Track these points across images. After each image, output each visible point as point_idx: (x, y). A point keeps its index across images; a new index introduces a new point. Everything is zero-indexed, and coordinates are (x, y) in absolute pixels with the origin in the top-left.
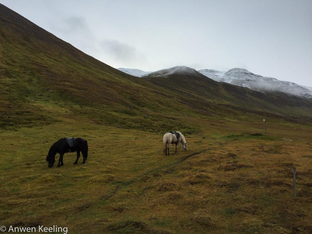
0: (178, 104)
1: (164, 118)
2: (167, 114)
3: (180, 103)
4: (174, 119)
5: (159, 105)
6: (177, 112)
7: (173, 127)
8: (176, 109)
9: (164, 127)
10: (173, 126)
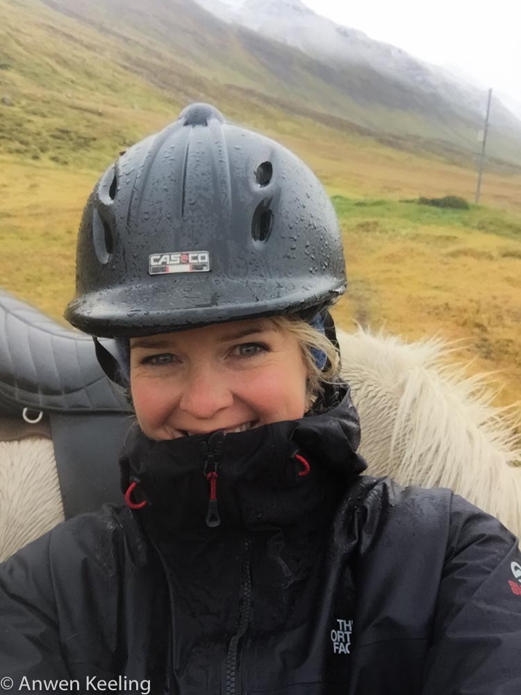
0: (115, 70)
1: (67, 109)
2: (81, 96)
3: (122, 70)
4: (100, 114)
5: (58, 68)
6: (112, 93)
7: (94, 139)
8: (109, 86)
9: (63, 139)
10: (95, 136)
